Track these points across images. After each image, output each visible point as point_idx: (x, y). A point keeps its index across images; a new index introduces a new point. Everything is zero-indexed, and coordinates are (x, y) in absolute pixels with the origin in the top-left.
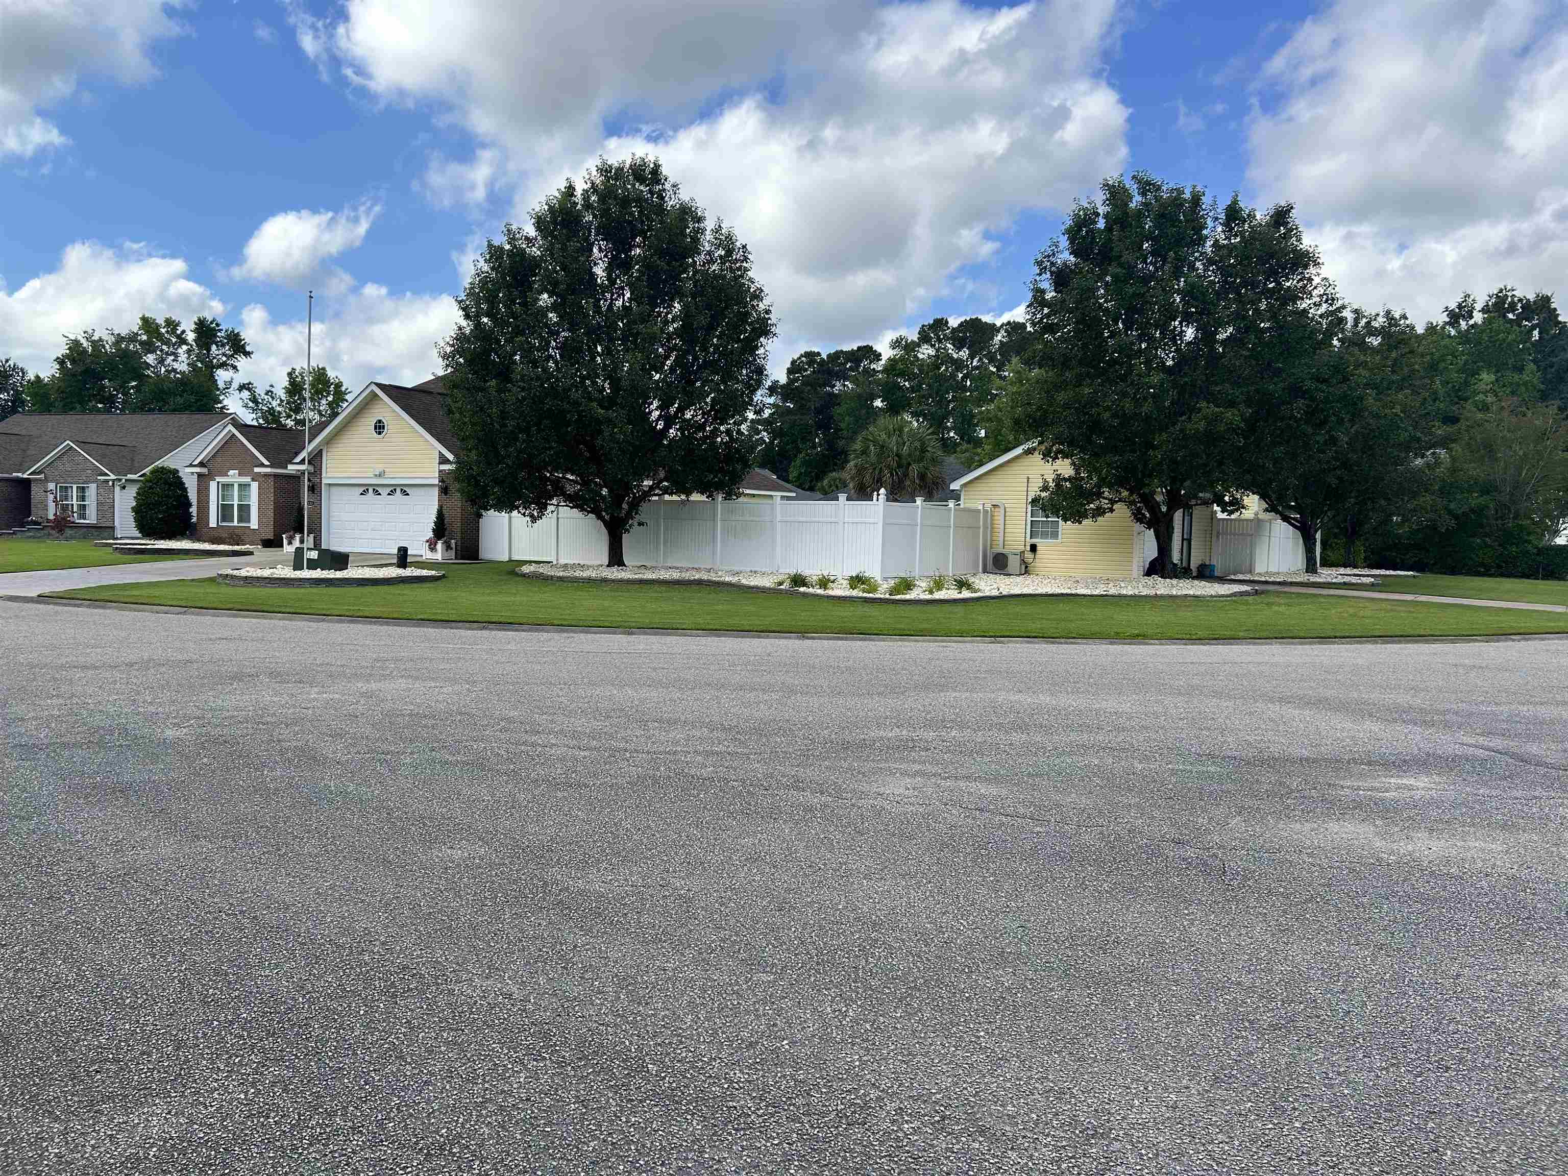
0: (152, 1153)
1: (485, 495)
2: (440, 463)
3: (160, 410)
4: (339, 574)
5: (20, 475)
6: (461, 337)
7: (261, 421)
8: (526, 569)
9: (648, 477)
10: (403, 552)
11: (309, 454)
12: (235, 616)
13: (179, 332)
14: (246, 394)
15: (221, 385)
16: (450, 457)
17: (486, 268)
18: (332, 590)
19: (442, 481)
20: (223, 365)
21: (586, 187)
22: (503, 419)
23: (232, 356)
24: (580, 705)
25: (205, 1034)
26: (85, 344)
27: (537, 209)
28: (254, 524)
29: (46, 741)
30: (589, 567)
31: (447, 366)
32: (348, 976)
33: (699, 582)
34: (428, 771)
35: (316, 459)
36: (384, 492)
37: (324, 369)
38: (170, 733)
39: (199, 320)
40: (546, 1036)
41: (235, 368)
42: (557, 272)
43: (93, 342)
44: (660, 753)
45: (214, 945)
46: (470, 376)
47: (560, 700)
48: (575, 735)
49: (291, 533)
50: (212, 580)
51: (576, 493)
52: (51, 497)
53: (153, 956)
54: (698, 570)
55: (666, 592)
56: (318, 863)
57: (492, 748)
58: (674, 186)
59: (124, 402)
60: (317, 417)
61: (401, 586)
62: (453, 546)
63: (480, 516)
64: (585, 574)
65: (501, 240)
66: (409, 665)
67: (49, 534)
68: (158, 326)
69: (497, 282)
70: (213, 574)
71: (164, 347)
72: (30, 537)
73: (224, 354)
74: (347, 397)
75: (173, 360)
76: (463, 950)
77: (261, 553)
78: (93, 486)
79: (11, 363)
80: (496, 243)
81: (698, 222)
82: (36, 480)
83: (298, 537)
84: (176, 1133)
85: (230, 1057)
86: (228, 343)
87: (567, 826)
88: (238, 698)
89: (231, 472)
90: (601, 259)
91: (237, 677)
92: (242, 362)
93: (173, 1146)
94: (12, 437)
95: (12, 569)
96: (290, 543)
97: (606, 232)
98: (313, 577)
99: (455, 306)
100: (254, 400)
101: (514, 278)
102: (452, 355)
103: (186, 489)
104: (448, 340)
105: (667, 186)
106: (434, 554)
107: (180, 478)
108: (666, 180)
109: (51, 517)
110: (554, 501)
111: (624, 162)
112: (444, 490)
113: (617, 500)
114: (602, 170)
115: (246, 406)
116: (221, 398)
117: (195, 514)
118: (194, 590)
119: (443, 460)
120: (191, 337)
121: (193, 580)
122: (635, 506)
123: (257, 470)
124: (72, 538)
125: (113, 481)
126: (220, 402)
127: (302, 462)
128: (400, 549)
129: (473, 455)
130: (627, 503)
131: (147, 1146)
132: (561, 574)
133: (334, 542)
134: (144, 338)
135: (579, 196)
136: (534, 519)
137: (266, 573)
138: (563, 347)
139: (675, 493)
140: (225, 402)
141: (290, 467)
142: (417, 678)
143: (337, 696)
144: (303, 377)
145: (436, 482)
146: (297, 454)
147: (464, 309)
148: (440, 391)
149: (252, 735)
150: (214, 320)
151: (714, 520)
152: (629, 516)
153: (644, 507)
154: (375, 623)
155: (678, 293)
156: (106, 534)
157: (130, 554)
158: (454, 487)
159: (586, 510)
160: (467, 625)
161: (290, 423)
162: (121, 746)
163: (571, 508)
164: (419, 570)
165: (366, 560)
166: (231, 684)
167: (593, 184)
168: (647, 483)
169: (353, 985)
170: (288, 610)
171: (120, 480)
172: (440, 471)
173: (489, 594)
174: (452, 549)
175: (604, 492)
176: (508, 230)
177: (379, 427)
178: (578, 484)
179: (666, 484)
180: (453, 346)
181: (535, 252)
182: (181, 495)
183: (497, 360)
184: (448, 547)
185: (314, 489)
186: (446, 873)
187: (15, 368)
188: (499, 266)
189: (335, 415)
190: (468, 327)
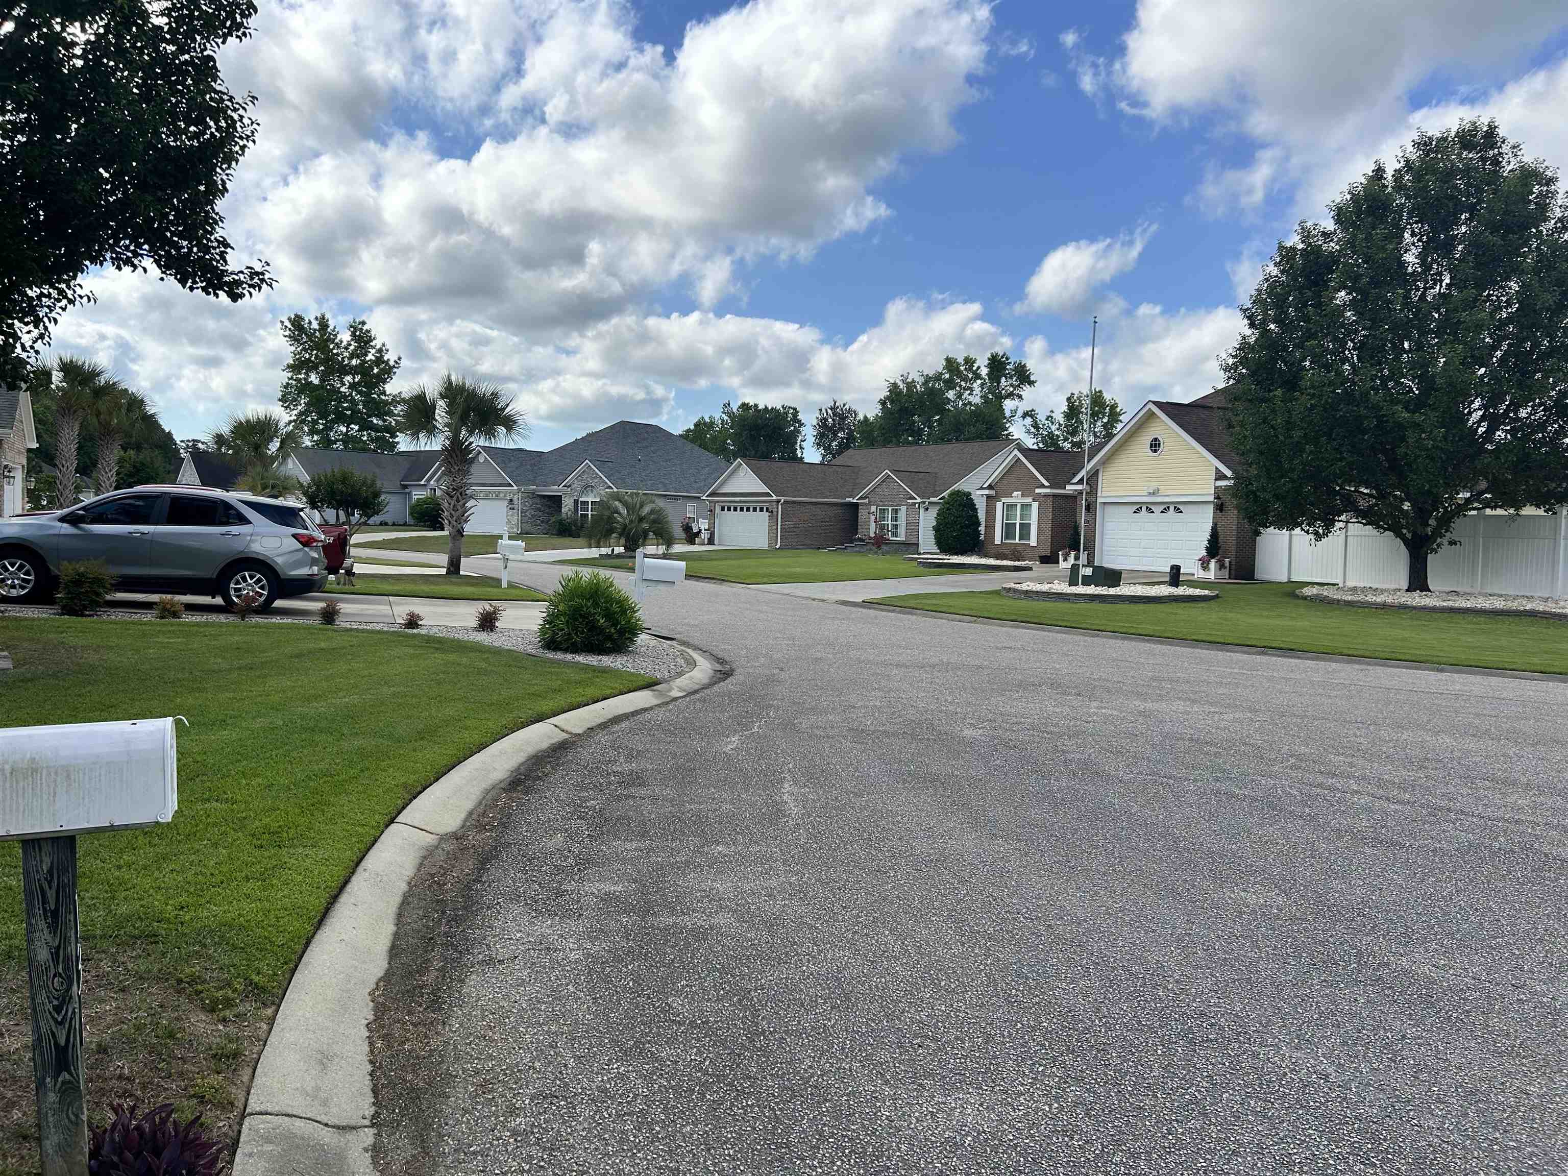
0: (968, 1142)
1: (1265, 512)
2: (1216, 479)
3: (957, 440)
4: (1112, 591)
5: (851, 499)
6: (1244, 346)
7: (1041, 445)
8: (1308, 591)
9: (1464, 487)
10: (1176, 569)
11: (1088, 473)
12: (1017, 627)
13: (974, 368)
14: (1029, 420)
15: (1008, 414)
16: (1229, 473)
17: (1275, 271)
18: (1108, 607)
19: (1217, 497)
20: (1010, 395)
21: (1398, 166)
22: (1288, 430)
23: (1018, 386)
24: (1385, 749)
25: (1010, 1035)
26: (902, 386)
27: (1338, 200)
28: (1033, 542)
29: (872, 728)
30: (1383, 591)
31: (1229, 378)
32: (1143, 1009)
33: (1532, 614)
34: (1213, 802)
35: (1093, 478)
36: (1157, 509)
37: (1100, 392)
38: (967, 733)
39: (992, 355)
40: (1375, 1138)
41: (1020, 397)
42: (1358, 266)
43: (907, 383)
44: (1498, 819)
45: (1015, 945)
46: (1253, 387)
47: (1358, 740)
48: (1381, 783)
49: (1067, 550)
50: (997, 593)
51: (1371, 507)
52: (873, 518)
53: (963, 945)
54: (1530, 598)
55: (1486, 623)
56: (1106, 881)
57: (1283, 786)
58: (1514, 147)
59: (929, 435)
60: (1092, 439)
61: (1174, 604)
62: (1227, 564)
63: (1258, 533)
64: (1379, 599)
65: (1294, 240)
66: (1186, 687)
67: (871, 549)
68: (958, 364)
69: (1288, 286)
70: (997, 587)
71: (963, 383)
72: (856, 552)
73: (1011, 385)
74: (1121, 418)
75: (969, 394)
76: (1266, 1010)
77: (1039, 569)
78: (904, 508)
79: (847, 407)
80: (1289, 244)
81: (1547, 184)
82: (862, 504)
83: (1073, 554)
84: (988, 1127)
85: (1034, 1064)
86: (1015, 375)
87: (1380, 889)
88: (1024, 705)
89: (1015, 494)
90: (1413, 244)
91: (1021, 685)
92: (1026, 391)
93: (986, 1140)
94: (846, 469)
95: (845, 578)
96: (1065, 560)
97: (1421, 213)
98: (1088, 592)
99: (1240, 315)
100: (1036, 426)
101: (1307, 278)
102: (1235, 367)
103: (976, 509)
104: (1230, 351)
105: (1505, 149)
106: (1207, 573)
107: (972, 500)
108: (1503, 142)
109: (872, 535)
110: (1343, 518)
111: (1449, 130)
112: (1220, 508)
113: (1422, 514)
114: (1419, 144)
115: (1029, 432)
116: (1007, 426)
117: (983, 532)
118: (982, 601)
119: (1220, 476)
120: (984, 371)
121: (981, 592)
122: (1446, 522)
123: (1038, 491)
124: (888, 553)
125: (919, 503)
126: (1007, 430)
127: (1081, 482)
128: (1173, 567)
129: (1254, 471)
130: (1436, 519)
131: (963, 1133)
132: (1350, 598)
133: (1108, 559)
134: (947, 376)
135: (1390, 178)
136: (1319, 537)
137: (1045, 587)
138: (1360, 348)
139: (1501, 507)
140: (1010, 430)
141: (1068, 487)
142: (1194, 701)
143: (1115, 713)
144: (1080, 401)
145: (1211, 498)
146: (1074, 475)
147: (1249, 318)
148: (1220, 405)
149: (1038, 743)
150: (1004, 355)
151: (1555, 541)
152: (1437, 533)
153: (1458, 524)
154: (1148, 641)
155: (1516, 271)
156: (912, 549)
157: (930, 567)
158: (1231, 503)
159: (1382, 527)
160: (1245, 649)
161: (1067, 445)
162: (928, 739)
163: (1365, 524)
164: (1191, 589)
165: (1138, 577)
166: (1018, 692)
167: (1407, 161)
168: (1464, 495)
169: (1148, 1019)
170: (1064, 624)
171: (924, 503)
172: (1216, 488)
173: (1267, 617)
174: (1225, 568)
175: (1406, 506)
176: (1303, 228)
177: (1155, 445)
178: (1374, 497)
179: (1489, 496)
180: (1235, 357)
181: (1334, 246)
182: (972, 516)
183: (1284, 368)
184: (1222, 566)
185: (1090, 508)
186: (1241, 917)
187: (849, 411)
188: (1291, 268)
189: (1109, 436)
190: (1252, 335)
